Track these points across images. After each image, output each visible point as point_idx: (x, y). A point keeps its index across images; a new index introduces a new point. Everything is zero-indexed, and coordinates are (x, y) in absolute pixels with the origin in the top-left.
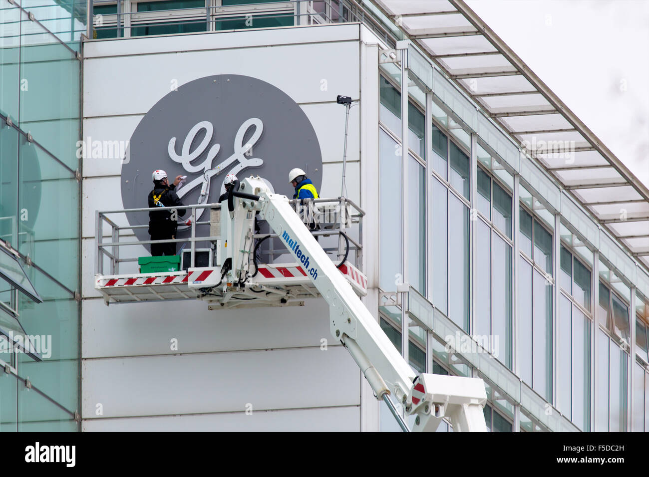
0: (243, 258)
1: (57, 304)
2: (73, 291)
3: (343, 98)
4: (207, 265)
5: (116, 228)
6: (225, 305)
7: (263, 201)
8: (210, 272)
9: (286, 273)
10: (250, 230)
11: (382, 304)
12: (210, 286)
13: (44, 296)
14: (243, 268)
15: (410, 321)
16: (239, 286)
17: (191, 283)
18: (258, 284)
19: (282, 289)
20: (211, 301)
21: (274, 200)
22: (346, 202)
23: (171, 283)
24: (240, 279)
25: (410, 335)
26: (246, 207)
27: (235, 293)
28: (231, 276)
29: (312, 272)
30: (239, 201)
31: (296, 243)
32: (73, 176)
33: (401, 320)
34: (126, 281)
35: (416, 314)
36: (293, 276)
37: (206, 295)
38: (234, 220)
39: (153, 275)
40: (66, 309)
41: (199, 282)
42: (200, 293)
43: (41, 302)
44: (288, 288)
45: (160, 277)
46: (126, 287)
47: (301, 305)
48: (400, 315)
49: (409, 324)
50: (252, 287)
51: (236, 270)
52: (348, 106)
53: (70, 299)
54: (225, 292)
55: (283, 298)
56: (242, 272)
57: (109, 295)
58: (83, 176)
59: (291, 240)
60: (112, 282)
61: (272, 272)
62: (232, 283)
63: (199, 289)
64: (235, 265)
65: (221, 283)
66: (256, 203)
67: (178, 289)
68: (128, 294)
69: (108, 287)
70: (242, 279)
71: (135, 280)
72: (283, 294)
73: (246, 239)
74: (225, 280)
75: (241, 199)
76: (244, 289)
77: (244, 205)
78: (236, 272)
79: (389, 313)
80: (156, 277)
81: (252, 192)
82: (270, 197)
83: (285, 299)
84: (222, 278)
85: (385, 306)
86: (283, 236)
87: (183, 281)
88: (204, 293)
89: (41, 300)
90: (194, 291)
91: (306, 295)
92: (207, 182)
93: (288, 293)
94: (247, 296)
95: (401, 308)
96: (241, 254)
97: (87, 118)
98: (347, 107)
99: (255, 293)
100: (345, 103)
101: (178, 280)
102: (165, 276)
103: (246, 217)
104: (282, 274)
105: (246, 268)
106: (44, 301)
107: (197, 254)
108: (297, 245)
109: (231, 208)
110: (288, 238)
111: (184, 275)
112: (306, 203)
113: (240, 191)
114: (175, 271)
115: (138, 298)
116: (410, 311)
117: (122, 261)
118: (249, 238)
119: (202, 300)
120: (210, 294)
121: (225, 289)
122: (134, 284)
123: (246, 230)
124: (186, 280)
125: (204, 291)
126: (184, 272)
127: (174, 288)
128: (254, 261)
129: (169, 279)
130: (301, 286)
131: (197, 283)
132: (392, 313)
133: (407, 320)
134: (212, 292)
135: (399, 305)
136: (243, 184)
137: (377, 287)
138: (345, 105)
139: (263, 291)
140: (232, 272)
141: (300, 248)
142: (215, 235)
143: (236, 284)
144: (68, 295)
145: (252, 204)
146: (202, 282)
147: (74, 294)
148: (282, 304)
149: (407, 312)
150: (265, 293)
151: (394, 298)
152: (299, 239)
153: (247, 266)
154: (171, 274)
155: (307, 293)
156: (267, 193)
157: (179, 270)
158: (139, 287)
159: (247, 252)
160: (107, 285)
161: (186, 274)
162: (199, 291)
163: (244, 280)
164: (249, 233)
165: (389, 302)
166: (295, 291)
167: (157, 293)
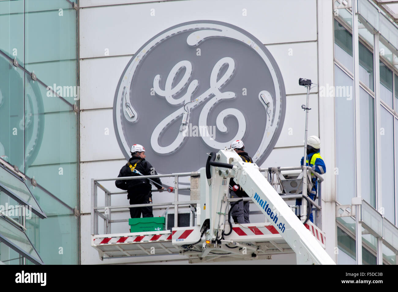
0: (220, 219)
1: (60, 219)
2: (73, 207)
3: (304, 80)
4: (188, 225)
5: (108, 194)
6: (203, 259)
7: (236, 169)
8: (191, 231)
9: (257, 231)
10: (225, 194)
11: (339, 216)
12: (191, 243)
13: (48, 213)
14: (220, 227)
15: (363, 230)
16: (216, 243)
17: (174, 241)
18: (232, 241)
19: (253, 245)
20: (191, 256)
21: (246, 167)
22: (308, 170)
23: (158, 240)
24: (217, 237)
25: (364, 242)
26: (222, 175)
27: (212, 249)
28: (209, 234)
29: (281, 226)
30: (216, 170)
31: (266, 202)
32: (71, 109)
33: (355, 229)
34: (119, 239)
35: (368, 223)
36: (263, 234)
37: (187, 251)
38: (211, 186)
39: (141, 234)
40: (67, 224)
41: (181, 239)
42: (183, 249)
43: (45, 218)
44: (258, 245)
45: (148, 235)
46: (118, 244)
47: (269, 259)
48: (354, 225)
49: (362, 232)
50: (228, 244)
51: (214, 229)
52: (309, 87)
53: (71, 215)
54: (204, 248)
55: (254, 253)
56: (218, 231)
57: (103, 251)
58: (81, 109)
59: (262, 200)
60: (106, 240)
61: (245, 231)
62: (210, 240)
63: (182, 246)
64: (213, 225)
65: (200, 240)
66: (230, 170)
67: (163, 245)
68: (120, 250)
69: (103, 244)
70: (219, 237)
71: (126, 238)
72: (254, 250)
73: (222, 202)
74: (204, 238)
75: (217, 168)
76: (220, 245)
77: (220, 173)
78: (214, 231)
79: (344, 223)
80: (145, 236)
81: (227, 162)
82: (242, 165)
83: (255, 253)
84: (202, 236)
85: (341, 217)
86: (255, 197)
87: (168, 239)
88: (186, 249)
89: (46, 217)
90: (177, 248)
91: (273, 250)
92: (187, 113)
93: (258, 249)
94: (224, 251)
95: (354, 219)
96: (218, 215)
97: (83, 59)
98: (307, 88)
99: (230, 249)
100: (305, 84)
101: (164, 238)
102: (152, 235)
103: (222, 184)
104: (254, 232)
105: (222, 228)
106: (48, 217)
107: (180, 215)
108: (266, 204)
109: (209, 176)
110: (259, 199)
111: (168, 234)
112: (273, 171)
113: (216, 161)
114: (160, 230)
115: (128, 253)
116: (362, 221)
117: (113, 222)
118: (225, 202)
119: (184, 255)
120: (191, 250)
121: (204, 246)
122: (125, 242)
123: (222, 195)
124: (170, 238)
125: (185, 248)
126: (168, 232)
127: (160, 245)
128: (229, 221)
129: (155, 237)
130: (269, 242)
131: (180, 241)
132: (347, 223)
133: (360, 229)
134: (193, 249)
135: (354, 216)
136: (219, 155)
137: (335, 201)
138: (306, 87)
139: (237, 247)
140: (211, 231)
141: (269, 207)
142: (195, 199)
143: (213, 242)
144: (68, 212)
145: (227, 172)
146: (184, 239)
147: (74, 210)
148: (253, 258)
149: (360, 222)
150: (238, 249)
151: (348, 210)
152: (267, 199)
153: (223, 226)
154: (157, 233)
155: (274, 248)
156: (239, 162)
157: (163, 229)
158: (130, 244)
159: (223, 214)
160: (102, 243)
161: (170, 233)
162: (182, 247)
163: (220, 238)
164: (225, 198)
165: (345, 214)
166: (264, 247)
167: (145, 249)
